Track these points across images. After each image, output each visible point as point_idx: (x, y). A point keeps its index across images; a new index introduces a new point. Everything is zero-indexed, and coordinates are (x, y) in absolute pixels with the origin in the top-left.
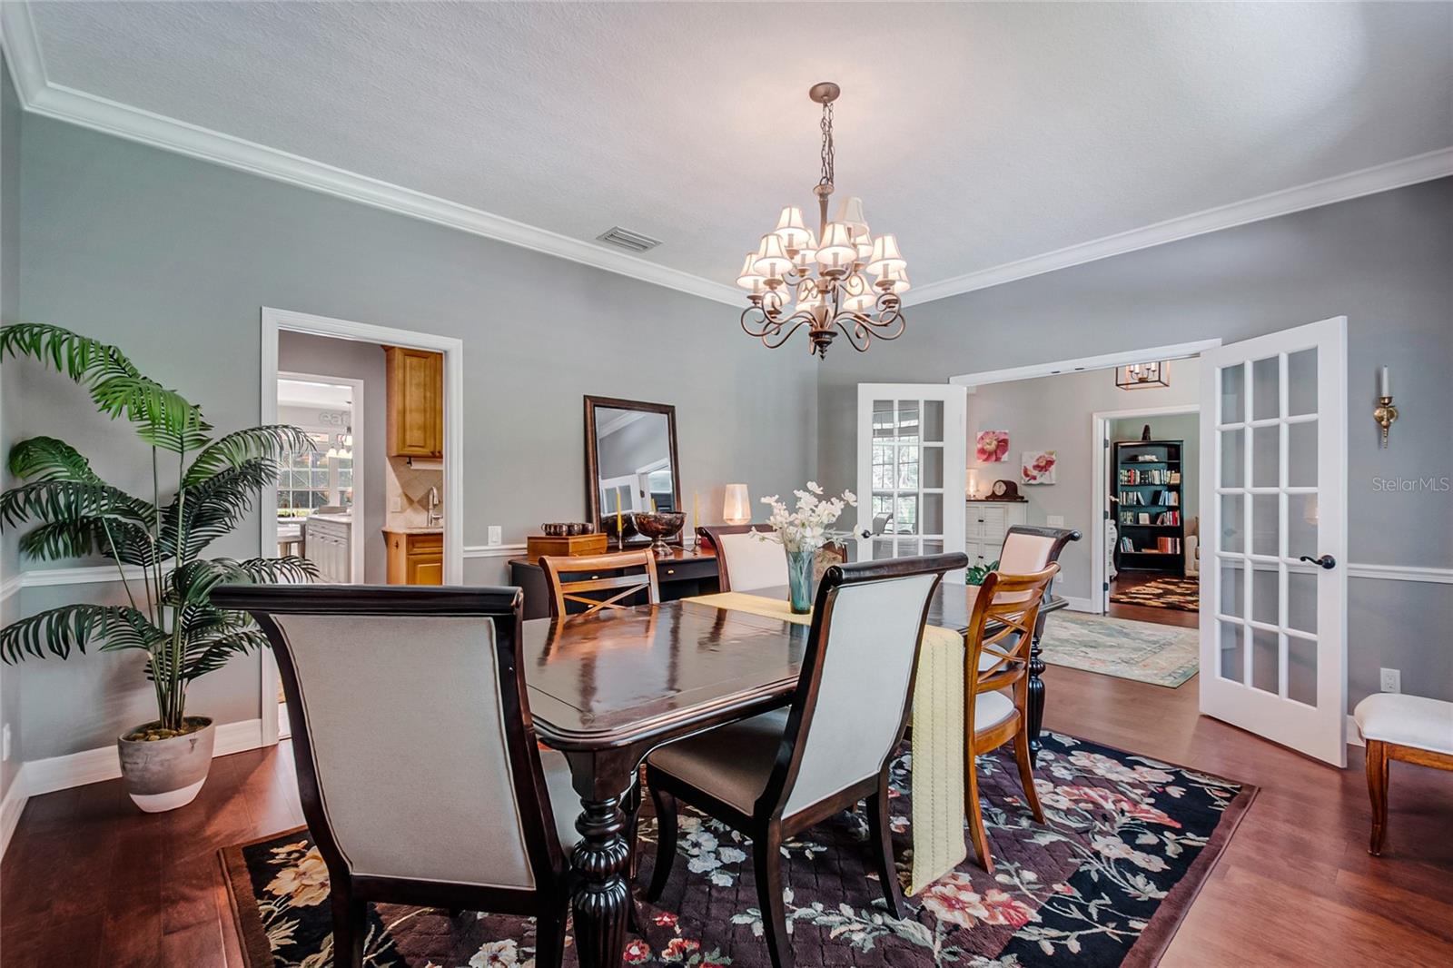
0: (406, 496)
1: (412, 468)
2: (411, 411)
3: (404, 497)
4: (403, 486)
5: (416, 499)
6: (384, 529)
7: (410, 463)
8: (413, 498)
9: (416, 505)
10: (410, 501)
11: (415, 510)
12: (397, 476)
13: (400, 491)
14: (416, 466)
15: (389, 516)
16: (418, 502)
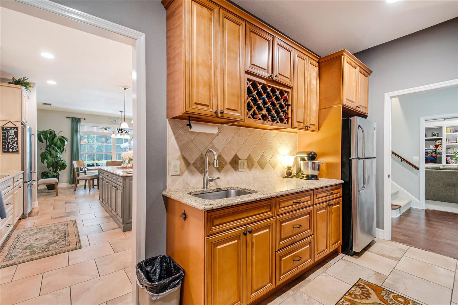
0: (184, 158)
1: (192, 130)
2: (198, 65)
3: (182, 160)
4: (181, 149)
5: (192, 162)
6: (165, 193)
7: (189, 125)
8: (189, 160)
9: (192, 167)
10: (187, 163)
11: (191, 172)
12: (176, 138)
13: (179, 154)
14: (196, 128)
15: (169, 179)
16: (194, 164)
